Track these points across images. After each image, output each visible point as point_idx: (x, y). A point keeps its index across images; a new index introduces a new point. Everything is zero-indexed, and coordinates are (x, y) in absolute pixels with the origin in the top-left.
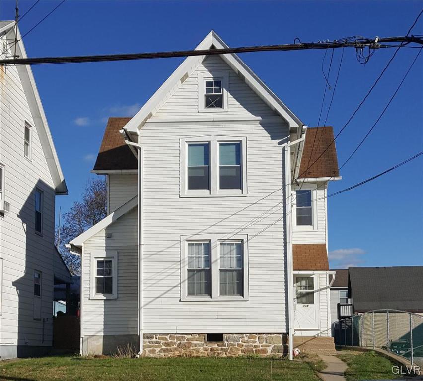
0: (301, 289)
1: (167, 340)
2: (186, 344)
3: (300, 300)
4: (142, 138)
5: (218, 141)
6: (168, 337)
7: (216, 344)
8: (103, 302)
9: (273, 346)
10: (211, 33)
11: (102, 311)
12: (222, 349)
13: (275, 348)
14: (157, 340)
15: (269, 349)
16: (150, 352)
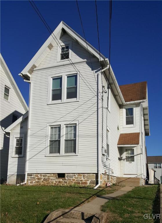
0: (128, 155)
1: (38, 176)
2: (47, 179)
3: (127, 160)
4: (32, 78)
5: (66, 75)
6: (39, 175)
7: (62, 179)
8: (17, 159)
9: (90, 180)
10: (62, 22)
11: (17, 163)
12: (64, 182)
13: (92, 182)
14: (34, 177)
15: (88, 182)
16: (31, 183)
